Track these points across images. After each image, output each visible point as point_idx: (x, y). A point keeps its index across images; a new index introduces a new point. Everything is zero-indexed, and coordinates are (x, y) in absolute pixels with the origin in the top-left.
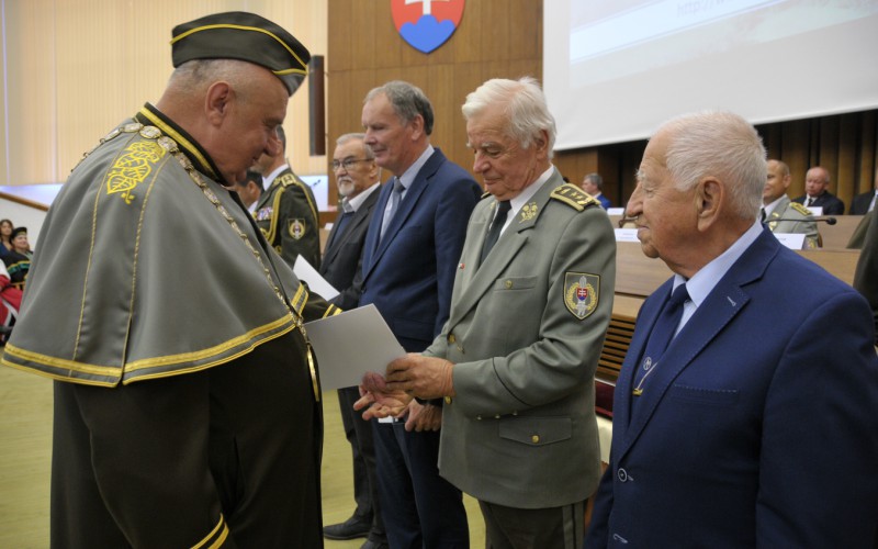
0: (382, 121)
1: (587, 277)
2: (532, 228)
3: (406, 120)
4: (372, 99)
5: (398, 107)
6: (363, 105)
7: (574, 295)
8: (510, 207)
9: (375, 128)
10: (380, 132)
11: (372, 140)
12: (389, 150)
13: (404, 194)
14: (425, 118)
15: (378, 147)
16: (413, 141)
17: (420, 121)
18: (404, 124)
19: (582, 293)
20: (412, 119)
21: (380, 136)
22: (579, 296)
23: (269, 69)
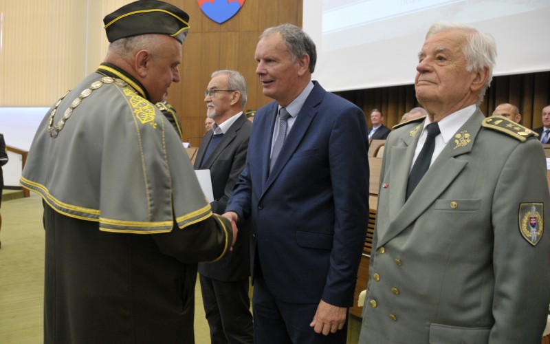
0: (275, 55)
1: (536, 206)
2: (468, 153)
3: (295, 57)
4: (267, 36)
5: (290, 45)
6: (258, 40)
7: (527, 224)
8: (438, 132)
9: (268, 61)
10: (271, 64)
11: (264, 72)
12: (277, 81)
13: (291, 123)
14: (311, 59)
15: (268, 78)
16: (299, 76)
17: (306, 61)
18: (294, 60)
19: (533, 221)
20: (300, 57)
21: (271, 69)
22: (531, 224)
23: (168, 34)
